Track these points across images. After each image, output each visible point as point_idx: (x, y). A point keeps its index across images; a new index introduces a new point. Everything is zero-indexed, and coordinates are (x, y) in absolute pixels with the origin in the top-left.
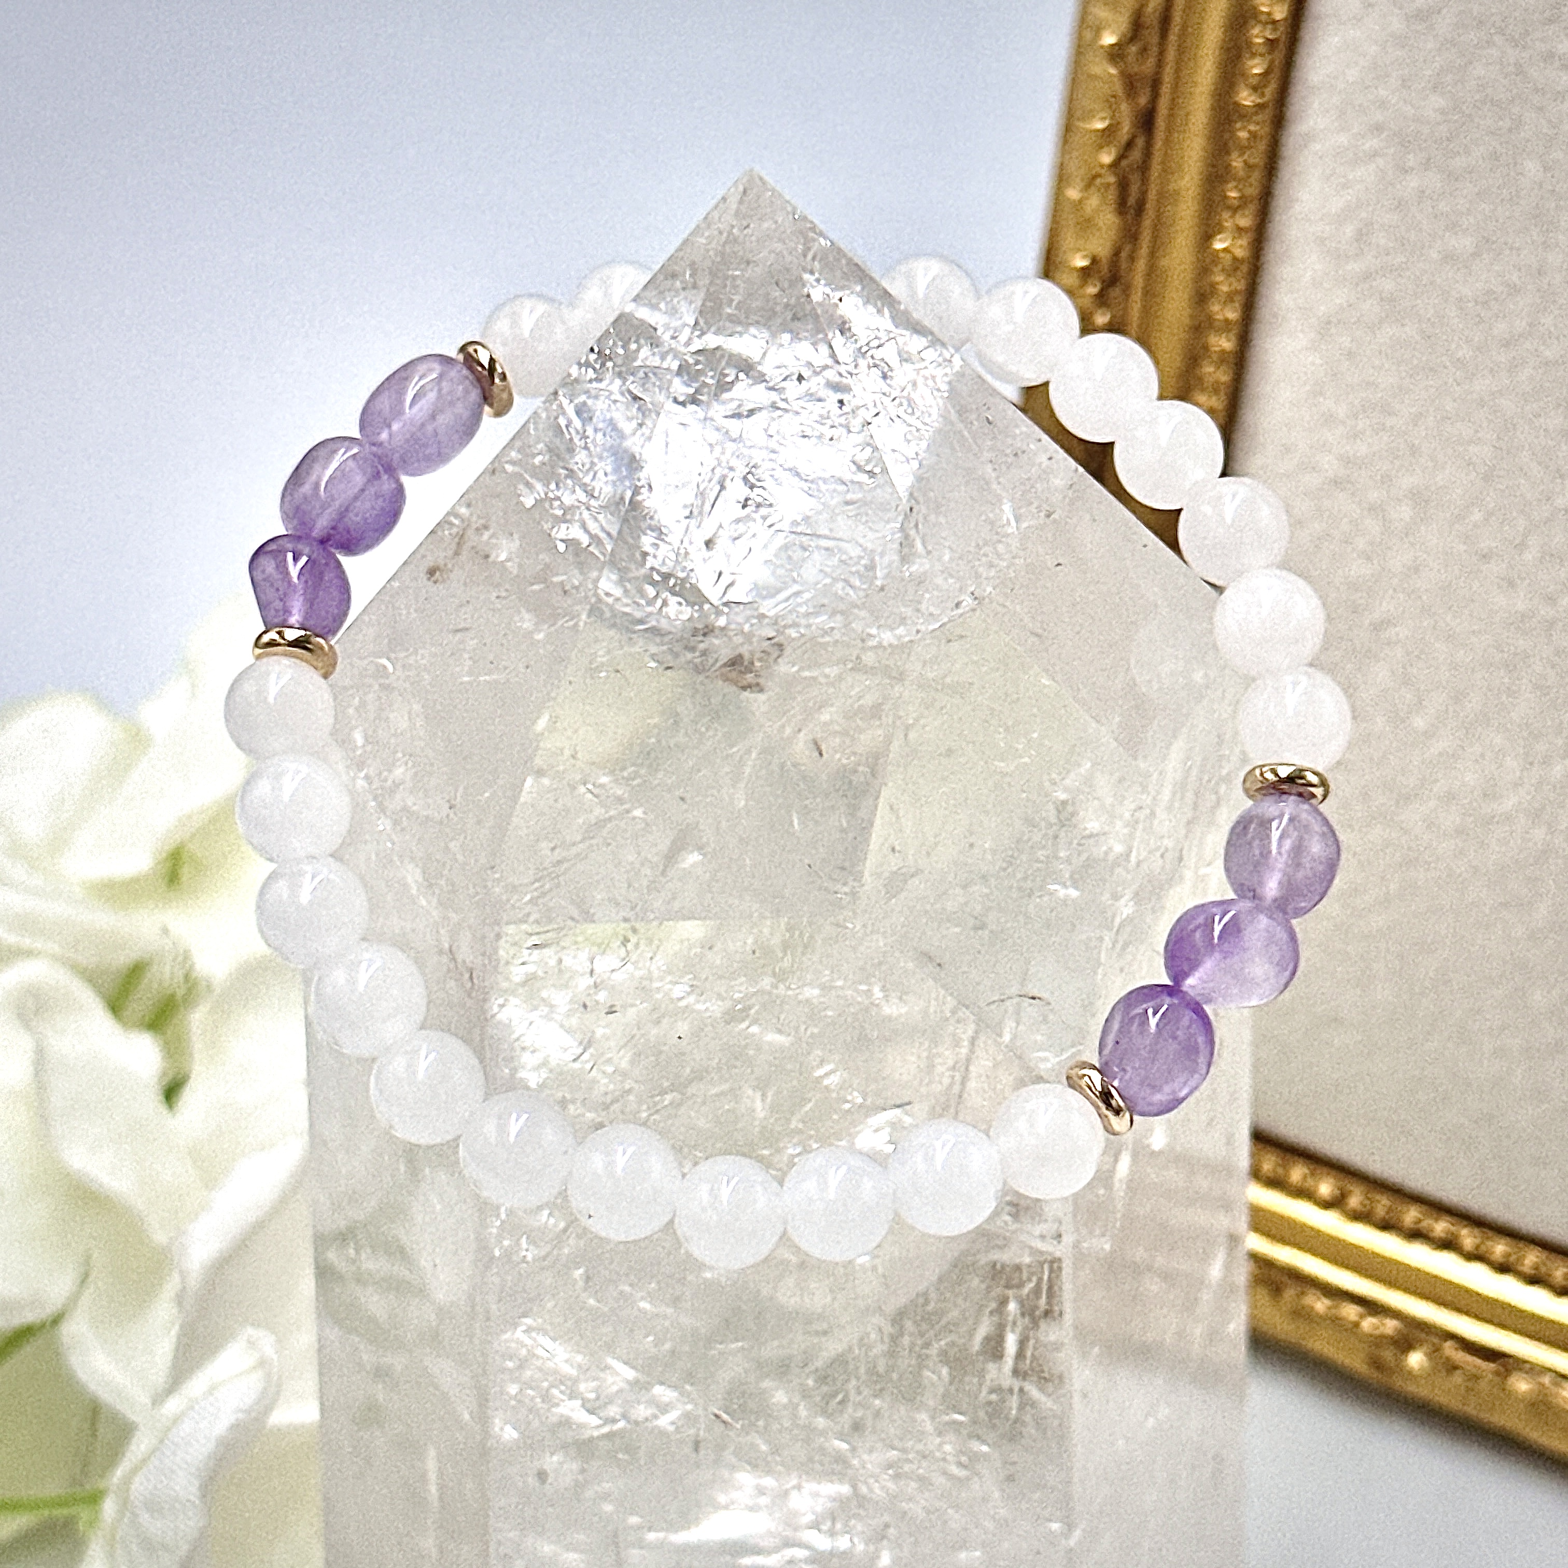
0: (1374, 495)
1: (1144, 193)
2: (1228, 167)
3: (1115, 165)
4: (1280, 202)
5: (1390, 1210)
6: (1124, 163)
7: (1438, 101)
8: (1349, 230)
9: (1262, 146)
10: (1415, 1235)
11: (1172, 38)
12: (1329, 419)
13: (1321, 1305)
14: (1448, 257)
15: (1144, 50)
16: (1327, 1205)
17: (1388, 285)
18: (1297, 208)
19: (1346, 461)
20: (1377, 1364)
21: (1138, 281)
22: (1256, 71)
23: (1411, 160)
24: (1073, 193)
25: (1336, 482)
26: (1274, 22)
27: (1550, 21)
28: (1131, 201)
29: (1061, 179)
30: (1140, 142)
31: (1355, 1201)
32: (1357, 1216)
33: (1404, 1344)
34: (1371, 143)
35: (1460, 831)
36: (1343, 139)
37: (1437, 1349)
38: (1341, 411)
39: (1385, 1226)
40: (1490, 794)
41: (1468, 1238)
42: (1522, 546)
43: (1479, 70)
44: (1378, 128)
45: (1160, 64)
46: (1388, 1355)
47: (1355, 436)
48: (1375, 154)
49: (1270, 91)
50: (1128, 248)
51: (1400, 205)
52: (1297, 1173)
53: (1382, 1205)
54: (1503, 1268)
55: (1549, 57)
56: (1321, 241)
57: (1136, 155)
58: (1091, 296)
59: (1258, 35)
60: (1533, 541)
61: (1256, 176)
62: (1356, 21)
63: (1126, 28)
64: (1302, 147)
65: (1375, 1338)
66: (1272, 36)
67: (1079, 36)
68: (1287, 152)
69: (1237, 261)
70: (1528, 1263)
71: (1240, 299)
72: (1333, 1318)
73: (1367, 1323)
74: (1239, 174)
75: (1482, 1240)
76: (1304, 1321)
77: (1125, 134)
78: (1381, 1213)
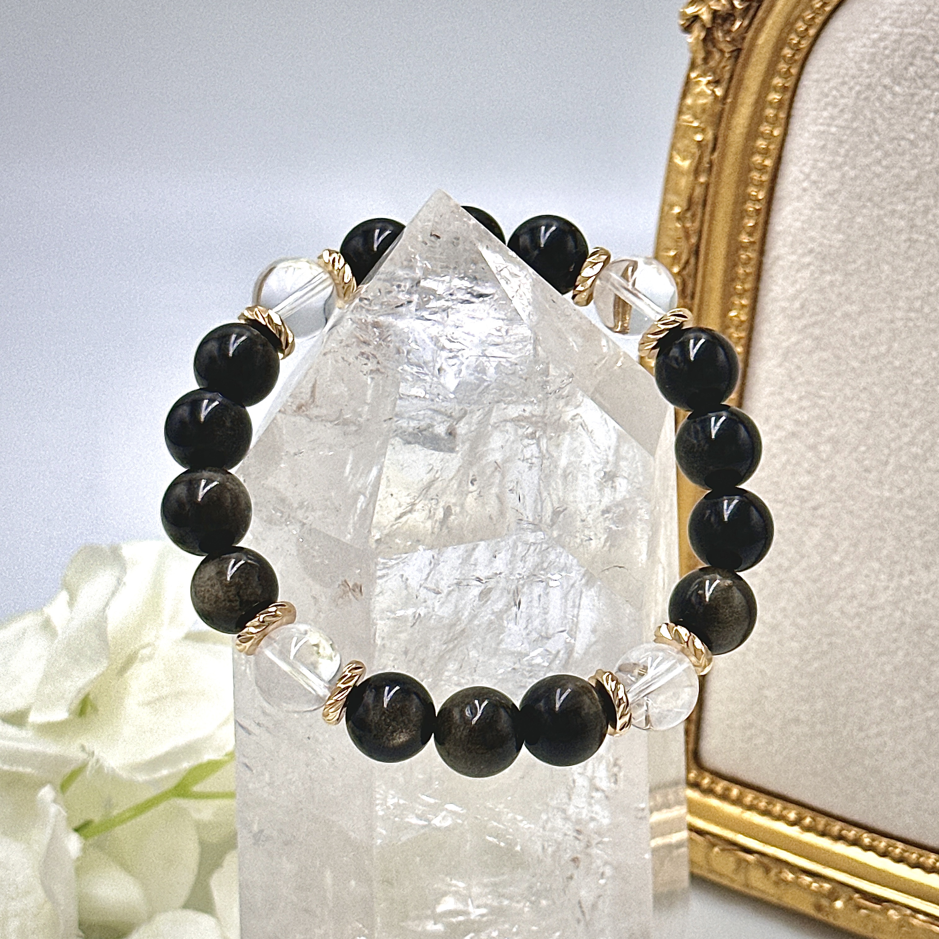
0: (811, 441)
1: (694, 288)
2: (737, 273)
3: (679, 273)
4: (762, 293)
5: (826, 825)
6: (684, 273)
7: (840, 237)
8: (797, 305)
9: (754, 263)
10: (840, 838)
11: (708, 208)
12: (789, 402)
13: (790, 876)
14: (847, 315)
15: (693, 216)
16: (793, 824)
17: (817, 331)
18: (772, 295)
19: (797, 422)
20: (819, 908)
22: (751, 224)
23: (827, 267)
25: (793, 434)
26: (759, 200)
27: (895, 194)
28: (689, 291)
30: (692, 261)
31: (808, 821)
32: (808, 829)
33: (833, 896)
34: (807, 260)
35: (858, 614)
36: (794, 258)
37: (851, 899)
38: (795, 397)
39: (823, 834)
40: (872, 595)
41: (867, 839)
42: (886, 463)
43: (859, 220)
44: (811, 251)
45: (702, 222)
46: (825, 902)
47: (802, 409)
48: (809, 264)
49: (757, 236)
51: (822, 290)
52: (778, 808)
53: (822, 822)
54: (884, 854)
55: (893, 212)
56: (783, 310)
57: (691, 267)
59: (751, 207)
60: (892, 460)
61: (751, 278)
62: (799, 198)
63: (685, 205)
64: (774, 263)
65: (818, 894)
66: (757, 207)
67: (662, 210)
68: (766, 267)
69: (742, 322)
70: (898, 851)
71: (743, 341)
72: (796, 884)
73: (815, 886)
74: (742, 277)
75: (873, 840)
76: (783, 886)
77: (684, 258)
78: (821, 827)
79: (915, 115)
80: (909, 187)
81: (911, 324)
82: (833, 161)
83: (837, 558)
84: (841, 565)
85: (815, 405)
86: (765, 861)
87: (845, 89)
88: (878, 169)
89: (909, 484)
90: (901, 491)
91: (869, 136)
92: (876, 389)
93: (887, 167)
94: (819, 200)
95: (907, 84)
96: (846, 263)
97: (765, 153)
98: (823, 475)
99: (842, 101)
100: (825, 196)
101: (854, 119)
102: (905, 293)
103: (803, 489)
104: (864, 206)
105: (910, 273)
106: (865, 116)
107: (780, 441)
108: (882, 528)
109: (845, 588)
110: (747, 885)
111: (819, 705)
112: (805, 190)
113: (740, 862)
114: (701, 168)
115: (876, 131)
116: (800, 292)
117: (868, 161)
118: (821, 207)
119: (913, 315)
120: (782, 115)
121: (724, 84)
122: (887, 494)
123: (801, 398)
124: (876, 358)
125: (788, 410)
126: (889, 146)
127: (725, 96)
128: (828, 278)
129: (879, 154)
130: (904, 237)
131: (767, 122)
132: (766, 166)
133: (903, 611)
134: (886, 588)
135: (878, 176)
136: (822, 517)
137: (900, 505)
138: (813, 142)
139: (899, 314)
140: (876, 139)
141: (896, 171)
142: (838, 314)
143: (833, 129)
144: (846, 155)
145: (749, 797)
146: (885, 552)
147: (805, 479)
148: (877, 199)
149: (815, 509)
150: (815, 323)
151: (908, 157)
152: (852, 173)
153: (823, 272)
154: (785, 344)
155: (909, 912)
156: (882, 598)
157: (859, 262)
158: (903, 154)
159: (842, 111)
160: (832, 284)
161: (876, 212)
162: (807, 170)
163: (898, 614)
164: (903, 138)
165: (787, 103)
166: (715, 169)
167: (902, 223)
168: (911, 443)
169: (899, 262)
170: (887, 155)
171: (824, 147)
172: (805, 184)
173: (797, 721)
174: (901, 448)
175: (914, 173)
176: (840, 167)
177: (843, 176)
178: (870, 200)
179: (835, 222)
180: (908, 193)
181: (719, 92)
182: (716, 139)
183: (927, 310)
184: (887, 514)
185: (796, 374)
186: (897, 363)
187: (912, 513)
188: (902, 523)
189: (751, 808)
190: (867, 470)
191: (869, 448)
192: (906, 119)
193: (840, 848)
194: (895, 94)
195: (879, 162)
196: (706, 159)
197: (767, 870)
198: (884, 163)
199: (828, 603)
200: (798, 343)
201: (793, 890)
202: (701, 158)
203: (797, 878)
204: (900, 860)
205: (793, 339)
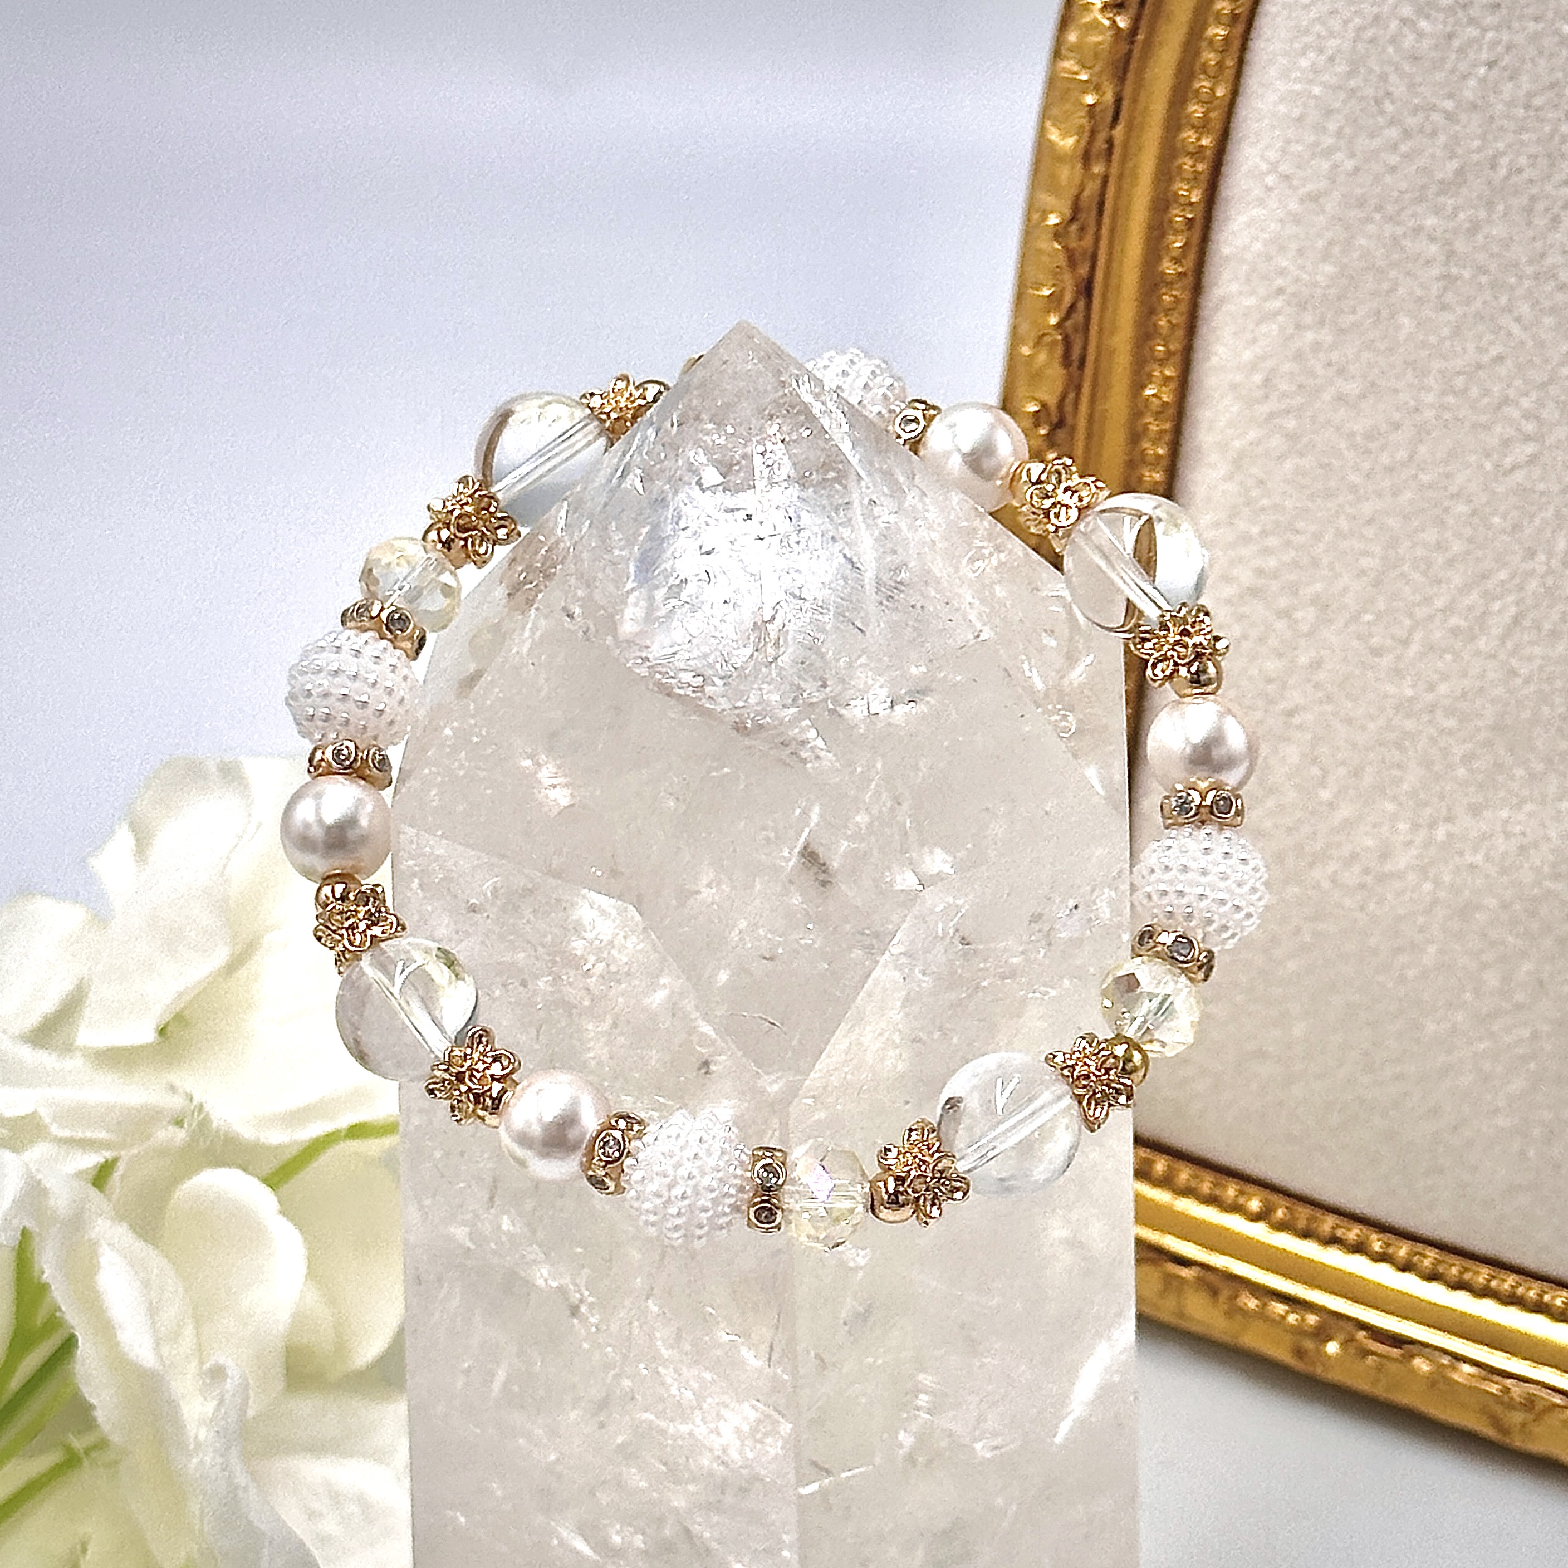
0: (1283, 602)
1: (1085, 348)
2: (1156, 325)
3: (1059, 325)
4: (1198, 356)
5: (1311, 1219)
6: (1068, 324)
7: (1329, 269)
8: (1258, 378)
9: (1184, 307)
10: (1332, 1241)
11: (1106, 220)
12: (1246, 539)
13: (1252, 1303)
14: (1341, 398)
15: (1082, 229)
16: (1256, 1218)
17: (1291, 424)
18: (1214, 360)
19: (1260, 572)
20: (1299, 1353)
21: (1082, 423)
22: (1178, 245)
23: (1308, 319)
24: (1025, 351)
25: (1253, 591)
26: (1191, 204)
27: (1420, 200)
28: (1076, 353)
29: (1015, 338)
30: (1081, 305)
31: (1280, 1213)
32: (1280, 1227)
33: (1322, 1335)
34: (1274, 305)
35: (1363, 886)
36: (1251, 301)
37: (1352, 1339)
38: (1255, 530)
39: (1306, 1234)
40: (1385, 855)
41: (1377, 1243)
42: (1406, 643)
43: (1361, 241)
44: (1280, 291)
45: (1097, 240)
46: (1309, 1344)
47: (1266, 551)
48: (1278, 313)
49: (1189, 263)
50: (1072, 395)
51: (1299, 356)
52: (1231, 1192)
53: (1304, 1213)
54: (1405, 1267)
55: (1418, 230)
56: (1234, 387)
57: (1079, 316)
58: (1044, 435)
59: (1178, 216)
60: (1418, 637)
61: (1180, 333)
62: (1261, 202)
63: (1068, 212)
64: (1217, 308)
65: (1298, 1331)
66: (1190, 216)
67: (1028, 218)
68: (1204, 313)
69: (1165, 405)
70: (1427, 1263)
71: (1167, 437)
72: (1261, 1315)
73: (1292, 1318)
74: (1164, 332)
75: (1388, 1245)
76: (1239, 1317)
77: (1068, 299)
78: (1302, 1224)
79: (1453, 71)
80: (1445, 187)
81: (1447, 416)
82: (1317, 144)
83: (1325, 795)
84: (1331, 805)
85: (1288, 543)
86: (1210, 1277)
87: (1336, 24)
88: (1394, 159)
89: (1445, 677)
90: (1431, 687)
91: (1377, 102)
92: (1391, 522)
93: (1406, 156)
94: (1293, 206)
95: (1441, 16)
96: (1340, 312)
97: (1202, 127)
98: (1303, 660)
99: (1333, 43)
100: (1302, 201)
101: (1351, 73)
102: (1437, 365)
103: (1269, 681)
104: (1369, 220)
105: (1446, 332)
106: (1371, 71)
107: (1229, 602)
108: (1399, 746)
109: (1340, 845)
110: (1181, 1315)
111: (1298, 1030)
112: (1269, 189)
113: (1169, 1279)
114: (1094, 151)
115: (1389, 94)
116: (1263, 358)
117: (1376, 142)
118: (1297, 219)
119: (1451, 400)
120: (1230, 63)
121: (1133, 10)
122: (1409, 693)
123: (1264, 533)
124: (1390, 470)
125: (1245, 552)
126: (1411, 121)
127: (1134, 31)
128: (1310, 336)
129: (1393, 133)
130: (1436, 271)
131: (1205, 72)
132: (1202, 146)
133: (1437, 883)
134: (1409, 844)
135: (1393, 169)
136: (1300, 727)
137: (1432, 709)
138: (1283, 109)
139: (1430, 398)
140: (1389, 107)
141: (1422, 162)
142: (1327, 396)
143: (1317, 90)
144: (1339, 133)
145: (1184, 1174)
146: (1405, 786)
147: (1272, 666)
148: (1390, 209)
149: (1291, 713)
150: (1287, 412)
151: (1442, 139)
152: (1349, 165)
153: (1299, 327)
154: (1237, 444)
155: (1445, 1360)
156: (1403, 860)
157: (1362, 312)
158: (1434, 133)
159: (1331, 59)
160: (1317, 347)
161: (1388, 229)
162: (1272, 155)
163: (1427, 887)
164: (1434, 108)
165: (1237, 43)
166: (1117, 152)
167: (1433, 248)
168: (1448, 610)
169: (1427, 312)
170: (1407, 134)
171: (1300, 119)
172: (1270, 180)
173: (1261, 1054)
174: (1430, 618)
175: (1454, 165)
176: (1328, 152)
177: (1335, 166)
178: (1379, 208)
179: (1320, 244)
180: (1442, 199)
181: (1122, 22)
182: (1118, 101)
183: (1474, 392)
184: (1409, 725)
185: (1255, 493)
186: (1425, 478)
187: (1451, 723)
188: (1433, 741)
189: (1187, 1192)
190: (1377, 652)
191: (1379, 615)
192: (1439, 76)
193: (1334, 1258)
194: (1420, 35)
195: (1394, 147)
196: (1102, 136)
197: (1214, 1293)
198: (1404, 148)
199: (1311, 865)
200: (1258, 442)
201: (1258, 1325)
202: (1093, 133)
203: (1265, 1305)
204: (1432, 1277)
205: (1252, 435)
